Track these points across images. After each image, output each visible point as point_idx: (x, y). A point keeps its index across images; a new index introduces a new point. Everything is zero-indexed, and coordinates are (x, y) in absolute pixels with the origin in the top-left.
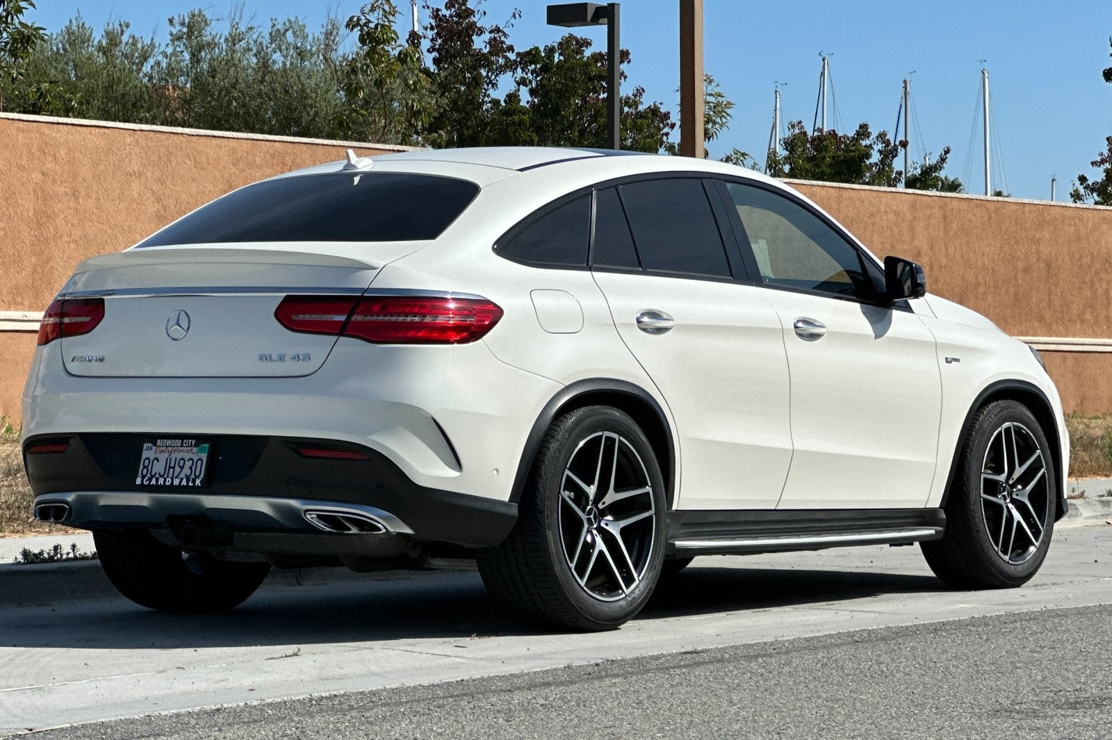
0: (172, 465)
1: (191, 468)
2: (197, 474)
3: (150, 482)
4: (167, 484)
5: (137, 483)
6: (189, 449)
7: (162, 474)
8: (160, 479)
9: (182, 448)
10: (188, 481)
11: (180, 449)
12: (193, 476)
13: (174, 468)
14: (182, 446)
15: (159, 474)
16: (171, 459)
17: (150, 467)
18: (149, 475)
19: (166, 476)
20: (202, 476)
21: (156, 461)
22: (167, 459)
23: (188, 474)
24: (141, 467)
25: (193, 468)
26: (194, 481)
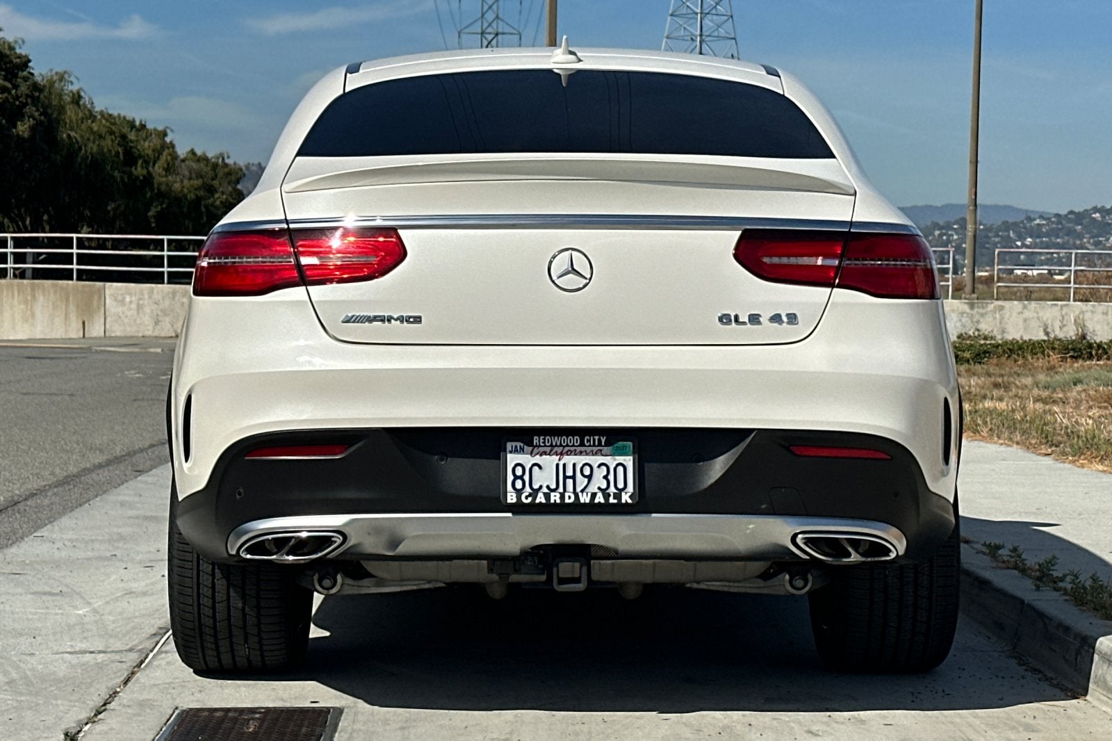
0: (570, 473)
1: (606, 477)
2: (621, 485)
3: (535, 498)
4: (567, 501)
5: (509, 501)
6: (595, 449)
7: (553, 486)
8: (552, 494)
9: (583, 449)
10: (606, 496)
11: (579, 449)
12: (612, 490)
13: (573, 477)
14: (582, 444)
15: (548, 487)
16: (564, 465)
17: (526, 478)
18: (528, 489)
19: (561, 489)
20: (630, 488)
21: (536, 468)
22: (557, 465)
23: (604, 486)
24: (510, 478)
25: (611, 477)
26: (618, 496)
